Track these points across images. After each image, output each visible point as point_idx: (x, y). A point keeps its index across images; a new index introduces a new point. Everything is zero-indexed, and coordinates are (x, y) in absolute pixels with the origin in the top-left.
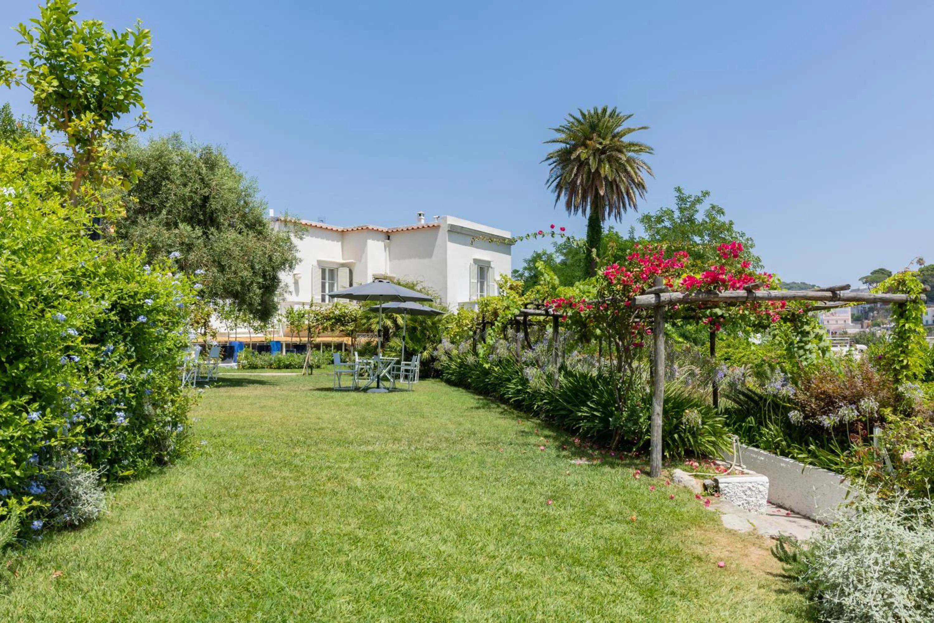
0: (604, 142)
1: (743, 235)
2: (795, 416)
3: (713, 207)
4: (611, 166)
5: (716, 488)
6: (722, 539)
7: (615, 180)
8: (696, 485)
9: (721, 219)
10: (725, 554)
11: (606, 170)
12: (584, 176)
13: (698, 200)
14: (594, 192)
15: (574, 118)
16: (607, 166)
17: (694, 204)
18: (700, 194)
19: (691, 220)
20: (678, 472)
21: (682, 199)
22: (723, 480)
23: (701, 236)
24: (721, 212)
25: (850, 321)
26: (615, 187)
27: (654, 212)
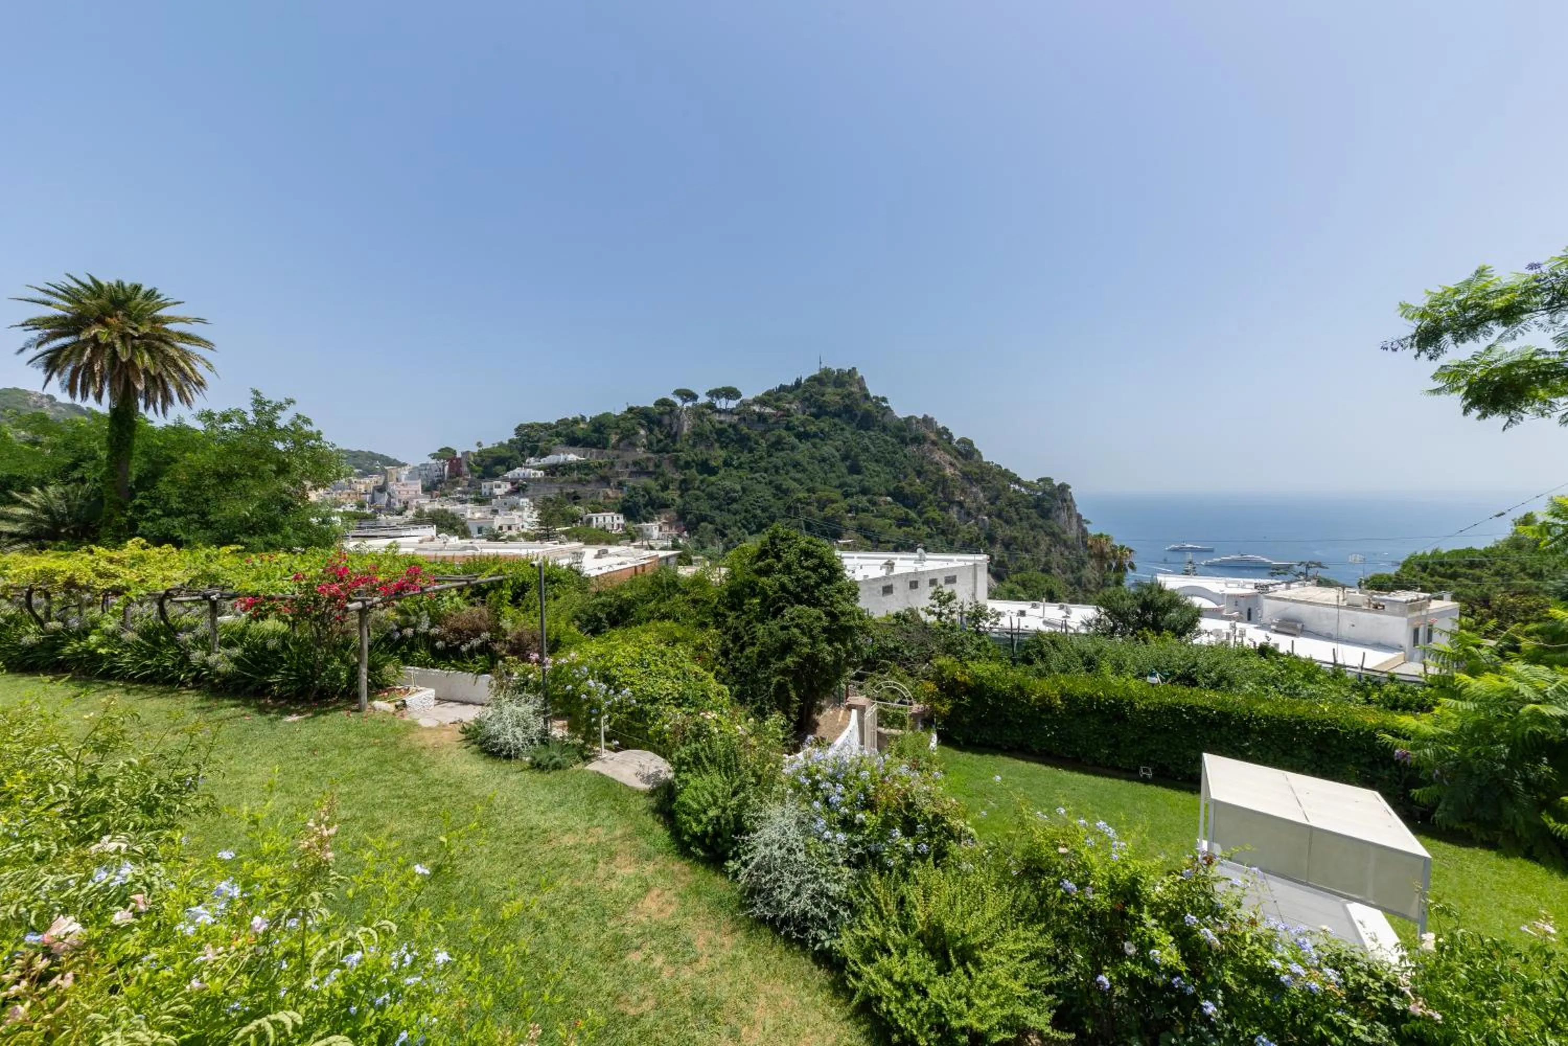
0: (141, 329)
1: (333, 445)
2: (439, 644)
3: (298, 417)
4: (153, 357)
5: (404, 705)
6: (427, 734)
7: (160, 374)
8: (390, 707)
9: (307, 428)
10: (433, 741)
11: (145, 360)
12: (105, 362)
13: (280, 407)
14: (123, 381)
15: (79, 282)
16: (146, 357)
17: (274, 409)
18: (283, 401)
19: (271, 424)
20: (377, 703)
21: (259, 402)
22: (409, 700)
23: (284, 441)
24: (307, 421)
25: (420, 492)
26: (159, 382)
27: (218, 410)
